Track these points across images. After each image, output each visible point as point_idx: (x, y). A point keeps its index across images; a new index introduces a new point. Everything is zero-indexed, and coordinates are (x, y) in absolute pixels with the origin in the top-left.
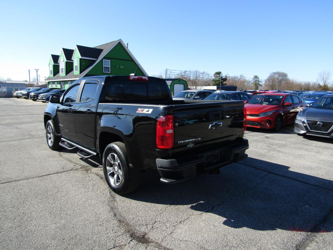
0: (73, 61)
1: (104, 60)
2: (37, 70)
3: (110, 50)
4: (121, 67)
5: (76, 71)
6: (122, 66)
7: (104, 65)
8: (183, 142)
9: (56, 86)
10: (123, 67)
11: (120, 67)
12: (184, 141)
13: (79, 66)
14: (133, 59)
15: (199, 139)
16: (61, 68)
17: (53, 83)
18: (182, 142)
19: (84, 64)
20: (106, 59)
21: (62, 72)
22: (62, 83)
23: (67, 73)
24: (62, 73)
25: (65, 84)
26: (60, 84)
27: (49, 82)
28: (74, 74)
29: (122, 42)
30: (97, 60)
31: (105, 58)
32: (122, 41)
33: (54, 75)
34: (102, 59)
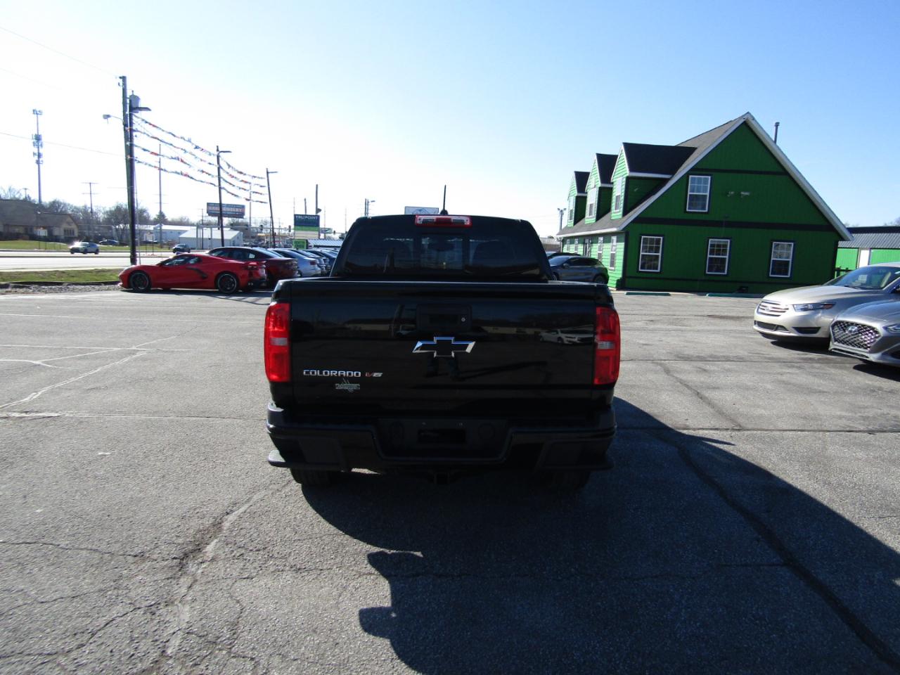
0: (613, 183)
1: (690, 176)
2: (562, 211)
3: (712, 148)
4: (742, 193)
5: (616, 209)
6: (745, 191)
7: (690, 192)
8: (317, 373)
9: (576, 249)
10: (747, 194)
11: (740, 195)
12: (321, 373)
13: (622, 198)
14: (787, 168)
15: (375, 375)
16: (588, 203)
17: (572, 239)
18: (313, 373)
19: (635, 190)
20: (698, 173)
21: (590, 214)
22: (587, 241)
23: (599, 217)
24: (590, 218)
25: (592, 243)
26: (584, 243)
27: (564, 238)
28: (613, 218)
29: (753, 122)
30: (671, 178)
31: (694, 170)
32: (754, 119)
33: (576, 222)
34: (687, 175)
